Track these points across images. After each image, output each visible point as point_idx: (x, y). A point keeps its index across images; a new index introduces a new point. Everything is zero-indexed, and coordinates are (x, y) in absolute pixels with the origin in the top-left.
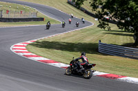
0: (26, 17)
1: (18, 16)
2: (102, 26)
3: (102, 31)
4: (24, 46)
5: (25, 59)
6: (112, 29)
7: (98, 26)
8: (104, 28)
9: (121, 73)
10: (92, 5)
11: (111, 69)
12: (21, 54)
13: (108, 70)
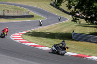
0: (21, 15)
1: (16, 14)
2: (74, 20)
3: (75, 24)
4: (20, 35)
5: (21, 44)
6: (82, 23)
7: (72, 21)
8: (76, 22)
9: (88, 54)
10: (67, 6)
11: (81, 51)
12: (18, 41)
13: (79, 52)
